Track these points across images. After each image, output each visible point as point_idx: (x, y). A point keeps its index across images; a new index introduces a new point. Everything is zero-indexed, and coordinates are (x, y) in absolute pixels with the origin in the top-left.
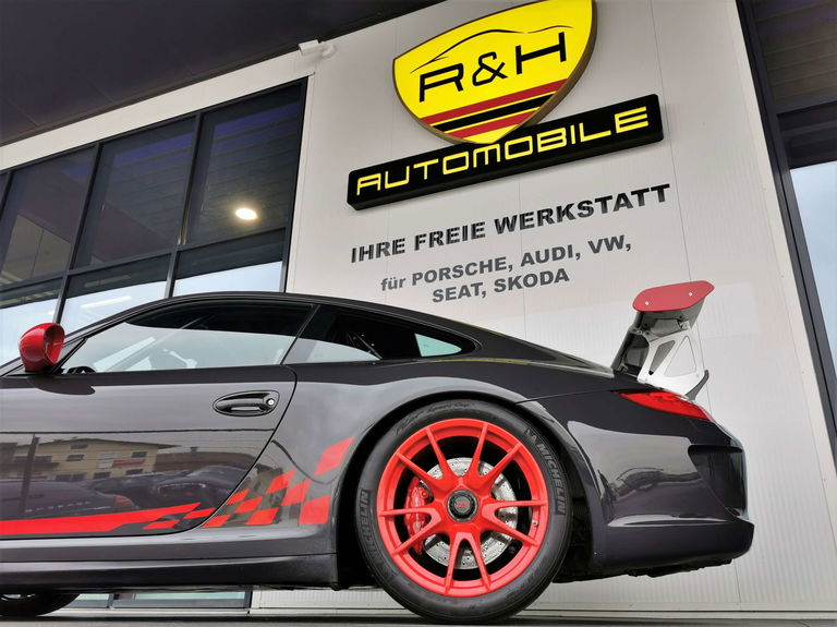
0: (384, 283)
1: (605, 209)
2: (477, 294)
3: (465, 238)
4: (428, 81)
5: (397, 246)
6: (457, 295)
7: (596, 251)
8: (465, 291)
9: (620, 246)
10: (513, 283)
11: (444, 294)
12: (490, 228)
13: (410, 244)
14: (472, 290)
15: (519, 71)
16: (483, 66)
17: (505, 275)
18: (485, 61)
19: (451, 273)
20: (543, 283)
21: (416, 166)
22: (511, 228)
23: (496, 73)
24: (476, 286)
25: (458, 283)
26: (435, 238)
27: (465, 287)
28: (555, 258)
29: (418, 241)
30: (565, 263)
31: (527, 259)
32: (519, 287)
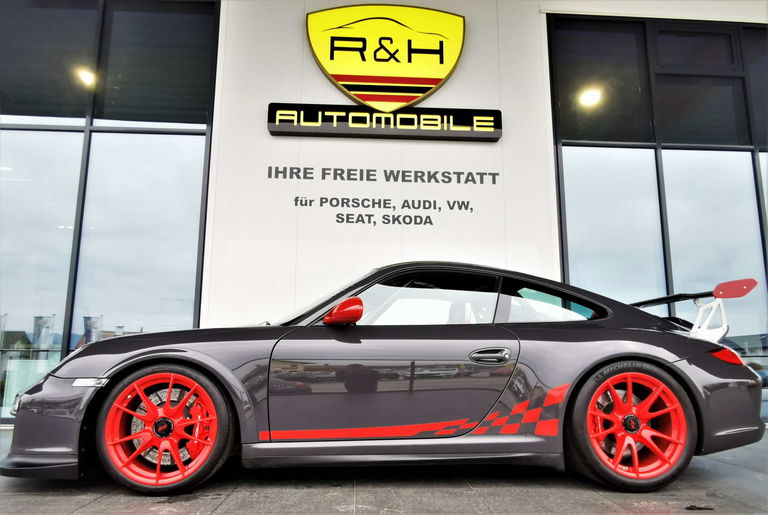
0: (296, 200)
1: (459, 181)
2: (369, 222)
3: (361, 179)
4: (337, 44)
5: (307, 173)
6: (355, 220)
7: (452, 208)
8: (360, 219)
9: (466, 208)
10: (396, 219)
11: (345, 217)
12: (380, 176)
13: (317, 173)
14: (366, 219)
15: (410, 60)
16: (382, 47)
17: (390, 212)
18: (384, 42)
19: (351, 203)
20: (416, 223)
21: (327, 113)
22: (396, 179)
23: (392, 56)
24: (369, 216)
25: (356, 212)
26: (338, 174)
27: (360, 216)
28: (425, 208)
29: (324, 173)
30: (431, 212)
31: (406, 204)
32: (400, 223)
